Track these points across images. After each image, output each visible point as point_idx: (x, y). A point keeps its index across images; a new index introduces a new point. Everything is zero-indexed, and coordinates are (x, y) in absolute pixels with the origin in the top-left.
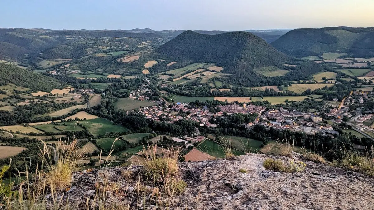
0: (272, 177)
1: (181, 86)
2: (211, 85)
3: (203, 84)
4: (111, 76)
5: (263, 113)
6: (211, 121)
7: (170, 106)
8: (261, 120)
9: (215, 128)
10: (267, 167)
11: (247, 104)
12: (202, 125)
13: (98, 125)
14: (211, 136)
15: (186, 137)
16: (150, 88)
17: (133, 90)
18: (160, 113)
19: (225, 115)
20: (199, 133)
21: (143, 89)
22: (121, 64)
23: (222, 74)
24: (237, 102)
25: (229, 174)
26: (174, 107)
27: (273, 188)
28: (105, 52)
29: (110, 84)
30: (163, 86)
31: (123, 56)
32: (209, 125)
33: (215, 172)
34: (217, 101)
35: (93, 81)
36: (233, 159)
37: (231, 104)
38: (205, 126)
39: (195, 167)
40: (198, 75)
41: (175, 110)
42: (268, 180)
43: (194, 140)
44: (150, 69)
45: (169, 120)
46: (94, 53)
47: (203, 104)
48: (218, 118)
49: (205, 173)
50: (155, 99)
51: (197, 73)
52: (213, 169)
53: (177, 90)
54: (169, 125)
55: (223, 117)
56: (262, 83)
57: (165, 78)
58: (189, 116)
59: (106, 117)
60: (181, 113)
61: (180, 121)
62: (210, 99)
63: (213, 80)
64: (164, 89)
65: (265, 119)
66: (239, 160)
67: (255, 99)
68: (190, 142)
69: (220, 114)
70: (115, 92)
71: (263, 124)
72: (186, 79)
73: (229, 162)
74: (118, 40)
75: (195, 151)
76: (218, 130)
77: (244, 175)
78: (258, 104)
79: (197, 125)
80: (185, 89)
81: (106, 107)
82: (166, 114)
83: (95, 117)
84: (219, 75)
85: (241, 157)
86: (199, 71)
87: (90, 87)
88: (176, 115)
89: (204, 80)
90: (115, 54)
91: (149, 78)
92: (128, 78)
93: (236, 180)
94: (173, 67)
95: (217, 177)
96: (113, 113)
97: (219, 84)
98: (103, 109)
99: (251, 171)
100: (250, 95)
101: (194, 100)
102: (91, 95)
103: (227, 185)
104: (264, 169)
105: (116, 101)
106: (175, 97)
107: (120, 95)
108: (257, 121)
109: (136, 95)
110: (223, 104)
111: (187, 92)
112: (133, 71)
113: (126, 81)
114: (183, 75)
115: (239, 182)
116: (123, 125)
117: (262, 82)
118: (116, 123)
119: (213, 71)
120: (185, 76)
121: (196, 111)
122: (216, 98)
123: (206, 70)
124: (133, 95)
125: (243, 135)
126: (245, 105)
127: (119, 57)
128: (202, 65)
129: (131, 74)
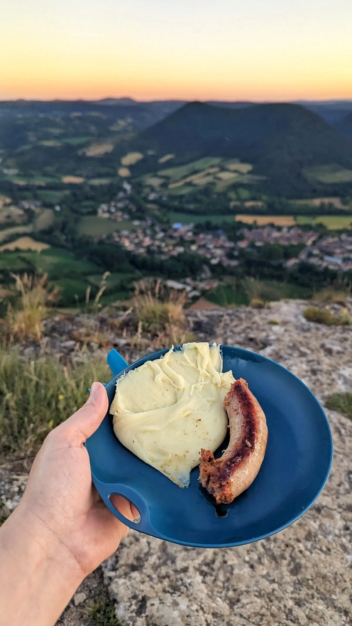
0: (314, 331)
1: (182, 196)
2: (232, 195)
3: (219, 194)
4: (68, 179)
5: (314, 243)
6: (230, 256)
7: (164, 230)
8: (310, 255)
9: (236, 267)
10: (309, 318)
11: (290, 228)
12: (214, 262)
13: (51, 260)
14: (228, 280)
15: (188, 280)
16: (131, 199)
17: (104, 202)
18: (147, 241)
19: (252, 245)
20: (209, 274)
21: (120, 200)
22: (84, 159)
23: (250, 176)
24: (272, 225)
25: (255, 326)
26: (170, 232)
27: (315, 344)
28: (57, 138)
29: (67, 192)
30: (152, 196)
31: (87, 145)
32: (226, 262)
33: (234, 323)
34: (240, 223)
35: (40, 188)
36: (260, 307)
37: (263, 227)
38: (220, 264)
39: (208, 316)
40: (210, 179)
41: (171, 237)
42: (308, 334)
43: (202, 285)
44: (131, 167)
45: (161, 252)
46: (40, 139)
47: (216, 228)
48: (241, 250)
49: (222, 324)
50: (141, 219)
51: (209, 174)
52: (232, 320)
53: (176, 203)
54: (162, 262)
55: (249, 250)
56: (315, 193)
57: (155, 182)
58: (194, 248)
59: (63, 247)
60: (182, 242)
61: (180, 255)
62: (228, 219)
63: (235, 186)
64: (154, 202)
65: (316, 252)
66: (269, 308)
67: (303, 220)
68: (194, 289)
69: (243, 245)
70: (75, 206)
71: (314, 261)
72: (189, 184)
73: (255, 311)
74: (79, 118)
75: (202, 302)
76: (240, 270)
77: (276, 328)
78: (307, 228)
79: (206, 262)
80: (188, 202)
81: (63, 230)
82: (157, 243)
83: (45, 246)
84: (245, 179)
85: (273, 304)
86: (212, 170)
87: (36, 197)
88: (175, 246)
89: (220, 187)
90: (75, 141)
91: (129, 183)
92: (96, 182)
93: (264, 334)
94: (169, 164)
95: (237, 330)
96: (73, 240)
97: (245, 193)
98: (57, 233)
99: (285, 323)
100: (294, 213)
101: (202, 220)
102: (37, 210)
103: (251, 340)
104: (303, 320)
105: (77, 221)
106: (172, 215)
107: (85, 210)
108: (303, 256)
109: (109, 211)
110: (250, 227)
111: (192, 206)
112: (104, 170)
113: (93, 187)
114: (185, 177)
115: (268, 336)
116: (90, 260)
117: (314, 191)
118: (78, 257)
119: (235, 171)
120: (188, 180)
121: (205, 238)
122: (239, 218)
123: (223, 169)
124: (104, 212)
125: (280, 278)
126: (285, 230)
127: (81, 146)
128: (216, 161)
129: (100, 176)
